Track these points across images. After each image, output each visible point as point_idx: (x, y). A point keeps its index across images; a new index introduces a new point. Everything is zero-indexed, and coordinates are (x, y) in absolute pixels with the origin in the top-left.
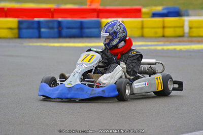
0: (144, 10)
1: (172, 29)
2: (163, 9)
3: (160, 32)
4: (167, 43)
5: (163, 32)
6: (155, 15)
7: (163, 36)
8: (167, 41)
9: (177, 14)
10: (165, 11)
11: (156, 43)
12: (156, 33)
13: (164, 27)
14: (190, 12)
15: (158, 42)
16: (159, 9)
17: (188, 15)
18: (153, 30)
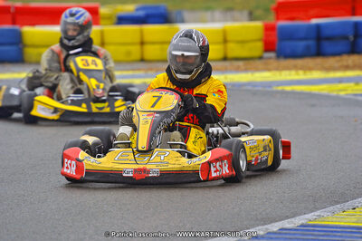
0: (103, 11)
1: (157, 47)
2: (137, 10)
3: (135, 51)
4: (150, 73)
5: (142, 53)
6: (122, 20)
7: (142, 60)
8: (151, 69)
9: (163, 18)
10: (141, 13)
11: (130, 73)
12: (129, 53)
13: (142, 43)
14: (186, 15)
15: (133, 70)
16: (129, 9)
17: (183, 21)
18: (124, 49)
